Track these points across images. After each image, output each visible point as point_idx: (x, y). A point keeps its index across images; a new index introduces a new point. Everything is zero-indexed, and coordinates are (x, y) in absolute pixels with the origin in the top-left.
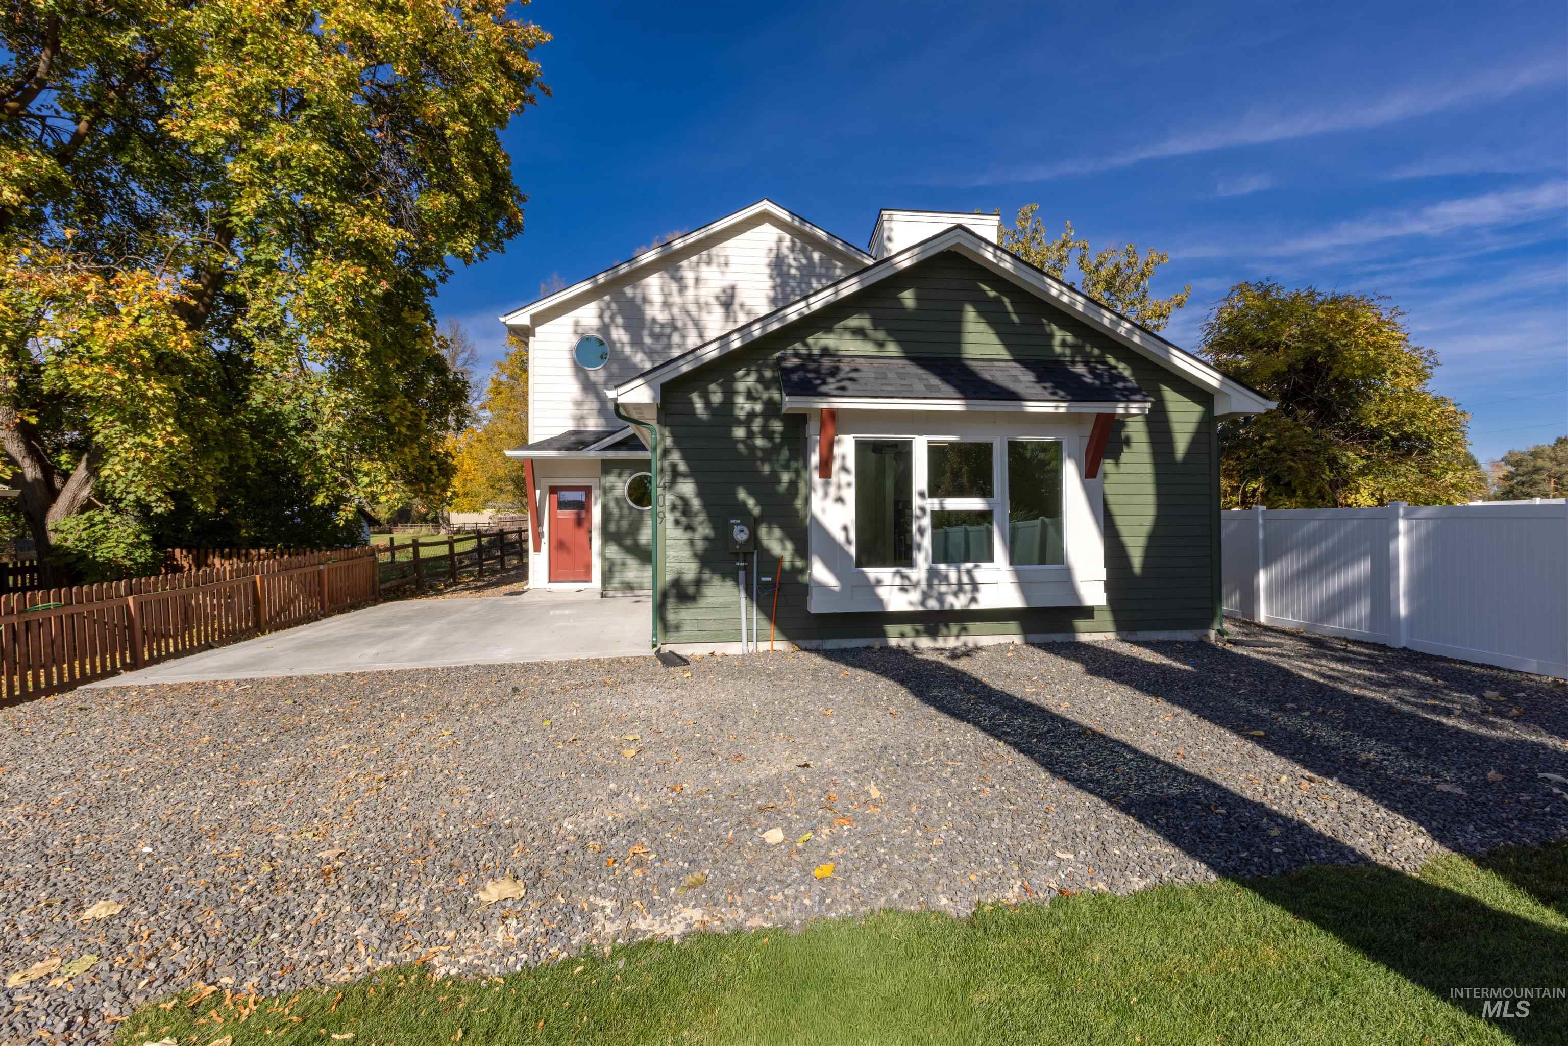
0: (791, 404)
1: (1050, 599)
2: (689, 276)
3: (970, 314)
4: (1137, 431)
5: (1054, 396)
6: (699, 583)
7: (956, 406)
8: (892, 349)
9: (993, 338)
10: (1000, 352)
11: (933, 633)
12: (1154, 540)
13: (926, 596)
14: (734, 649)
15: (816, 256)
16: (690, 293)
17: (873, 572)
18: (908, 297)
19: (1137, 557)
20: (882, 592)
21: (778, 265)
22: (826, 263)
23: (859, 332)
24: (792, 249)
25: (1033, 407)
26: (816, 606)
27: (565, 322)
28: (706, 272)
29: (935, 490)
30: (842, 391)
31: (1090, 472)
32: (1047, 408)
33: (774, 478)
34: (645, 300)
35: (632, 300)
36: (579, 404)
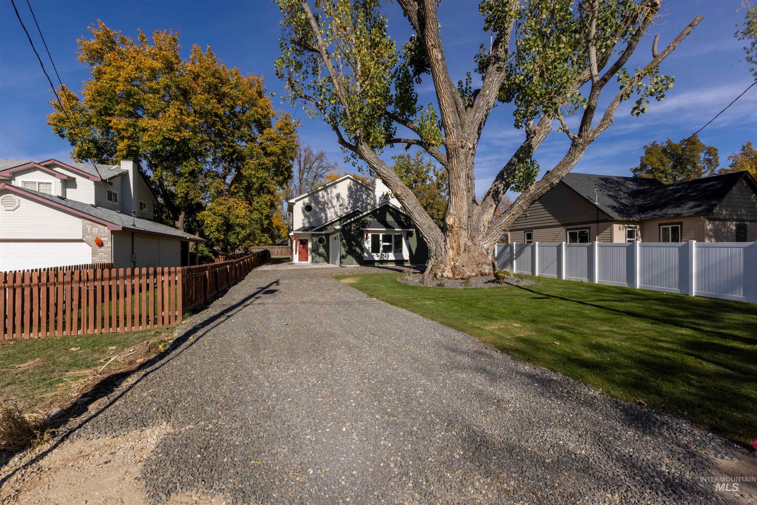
0: (361, 229)
1: (399, 258)
2: (329, 191)
3: (388, 213)
4: (414, 233)
5: (400, 228)
6: (346, 256)
7: (384, 229)
8: (375, 220)
9: (391, 218)
10: (393, 220)
11: (382, 264)
12: (417, 249)
13: (381, 257)
14: (352, 266)
15: (359, 186)
16: (330, 195)
17: (373, 254)
18: (378, 212)
19: (414, 252)
20: (374, 257)
21: (350, 188)
22: (361, 188)
23: (370, 217)
24: (353, 184)
25: (396, 230)
26: (365, 259)
27: (301, 202)
28: (334, 190)
29: (383, 242)
30: (369, 227)
31: (407, 239)
32: (399, 230)
33: (358, 240)
34: (319, 196)
35: (316, 196)
36: (303, 220)
